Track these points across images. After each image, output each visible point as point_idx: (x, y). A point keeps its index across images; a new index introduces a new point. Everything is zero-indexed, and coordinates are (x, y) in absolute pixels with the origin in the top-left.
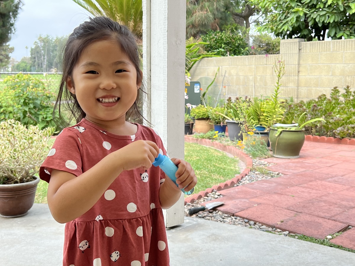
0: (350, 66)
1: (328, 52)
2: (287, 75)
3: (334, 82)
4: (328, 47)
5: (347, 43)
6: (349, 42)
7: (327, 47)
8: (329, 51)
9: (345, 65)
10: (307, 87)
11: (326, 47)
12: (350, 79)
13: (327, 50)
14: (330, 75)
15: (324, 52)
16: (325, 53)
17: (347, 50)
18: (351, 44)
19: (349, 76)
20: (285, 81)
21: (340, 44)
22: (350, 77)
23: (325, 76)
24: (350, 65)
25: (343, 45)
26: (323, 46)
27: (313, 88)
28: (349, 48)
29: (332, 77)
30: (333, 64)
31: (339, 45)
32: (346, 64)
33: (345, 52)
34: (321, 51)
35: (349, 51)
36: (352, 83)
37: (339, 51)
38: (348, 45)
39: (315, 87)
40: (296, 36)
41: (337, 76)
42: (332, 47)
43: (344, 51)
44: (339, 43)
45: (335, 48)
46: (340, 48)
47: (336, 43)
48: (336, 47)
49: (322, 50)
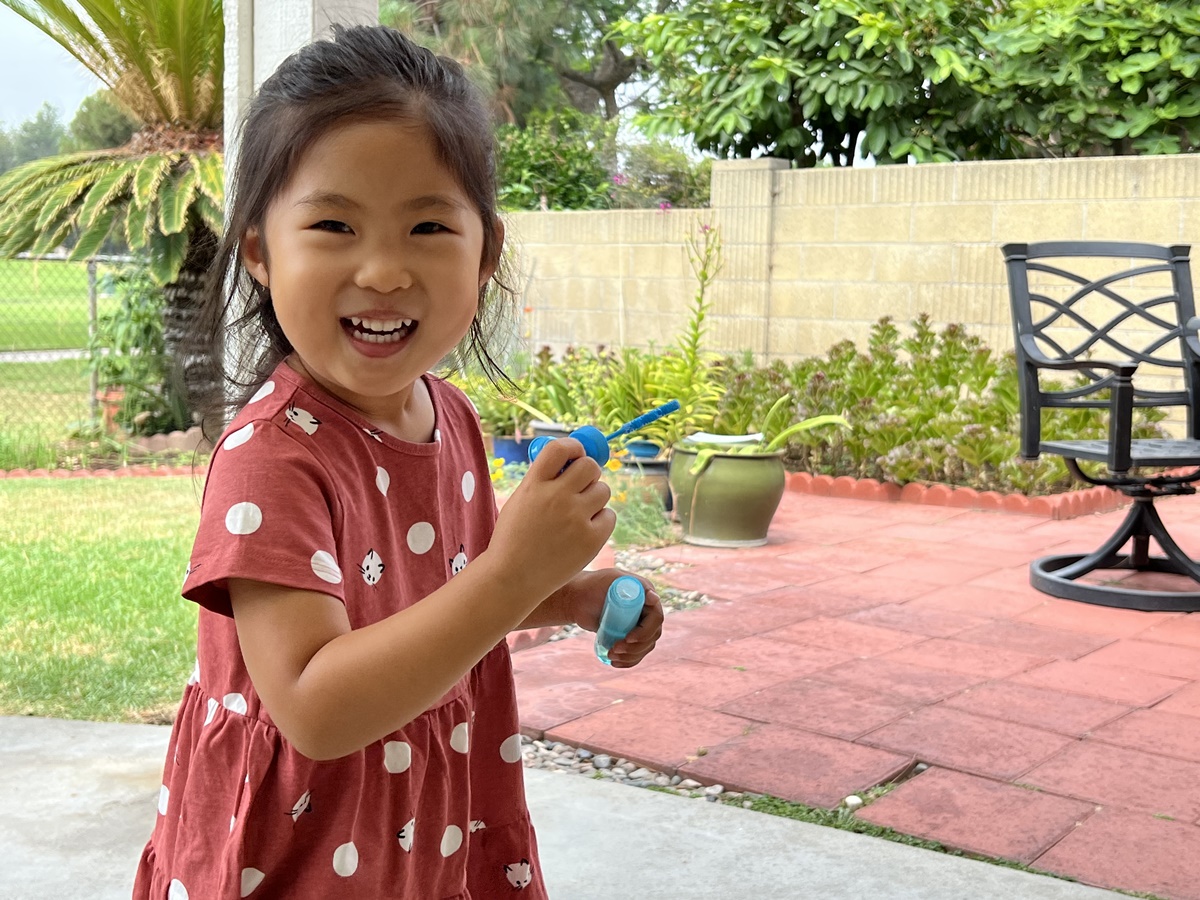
0: (930, 253)
1: (864, 206)
2: (733, 277)
3: (881, 301)
4: (864, 189)
5: (922, 176)
6: (930, 173)
7: (859, 189)
8: (866, 202)
9: (917, 248)
10: (797, 318)
11: (856, 188)
12: (931, 294)
13: (859, 197)
14: (870, 279)
15: (851, 203)
16: (854, 207)
17: (921, 201)
18: (934, 180)
19: (928, 284)
20: (726, 297)
21: (902, 180)
22: (932, 286)
23: (853, 281)
24: (933, 247)
25: (910, 183)
26: (849, 184)
27: (819, 323)
28: (930, 193)
29: (876, 285)
30: (877, 246)
31: (899, 183)
32: (919, 243)
33: (918, 204)
34: (841, 201)
35: (927, 204)
36: (939, 307)
37: (896, 203)
38: (926, 184)
39: (821, 318)
40: (762, 149)
41: (890, 283)
42: (877, 190)
43: (913, 202)
44: (899, 176)
45: (887, 194)
46: (902, 194)
47: (888, 175)
48: (887, 188)
49: (844, 200)
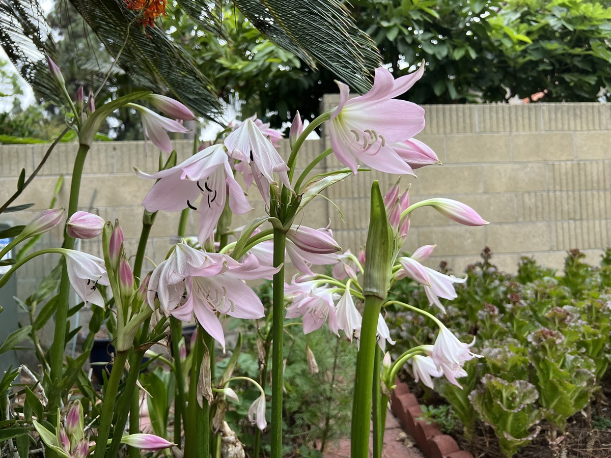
1: (470, 134)
3: (492, 208)
4: (468, 121)
6: (523, 110)
7: (464, 121)
8: (471, 131)
9: (517, 166)
10: (417, 227)
11: (461, 120)
16: (461, 135)
18: (526, 115)
21: (501, 116)
22: (533, 194)
25: (507, 117)
27: (436, 229)
28: (524, 126)
29: (487, 196)
30: (484, 165)
31: (497, 118)
32: (519, 163)
33: (514, 133)
34: (448, 130)
35: (522, 133)
36: (540, 210)
37: (498, 132)
38: (520, 119)
39: (440, 225)
41: (499, 193)
42: (480, 122)
43: (511, 131)
44: (497, 113)
45: (488, 126)
46: (501, 125)
47: (487, 111)
48: (488, 121)
49: (452, 130)
